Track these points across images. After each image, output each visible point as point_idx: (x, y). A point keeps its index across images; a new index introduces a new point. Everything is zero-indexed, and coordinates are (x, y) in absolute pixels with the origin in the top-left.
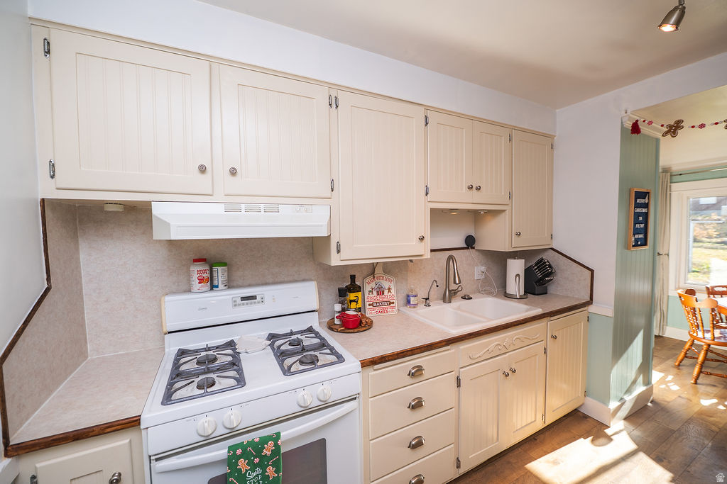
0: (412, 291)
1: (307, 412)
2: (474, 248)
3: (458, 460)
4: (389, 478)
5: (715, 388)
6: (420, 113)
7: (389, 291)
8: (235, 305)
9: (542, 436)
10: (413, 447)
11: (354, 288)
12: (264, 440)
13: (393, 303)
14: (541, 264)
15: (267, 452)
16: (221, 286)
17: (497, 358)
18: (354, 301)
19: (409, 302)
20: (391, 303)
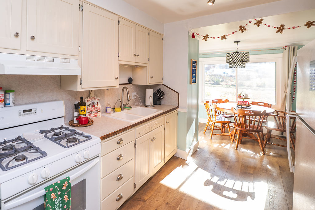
0: (108, 105)
1: (80, 164)
2: (131, 84)
3: (135, 184)
4: (109, 197)
5: (217, 140)
6: (116, 18)
7: (98, 105)
8: (20, 115)
9: (163, 169)
10: (118, 180)
11: (82, 103)
12: (63, 182)
13: (99, 111)
14: (159, 91)
15: (64, 188)
16: (12, 104)
17: (149, 133)
18: (83, 110)
19: (106, 110)
20: (98, 111)
